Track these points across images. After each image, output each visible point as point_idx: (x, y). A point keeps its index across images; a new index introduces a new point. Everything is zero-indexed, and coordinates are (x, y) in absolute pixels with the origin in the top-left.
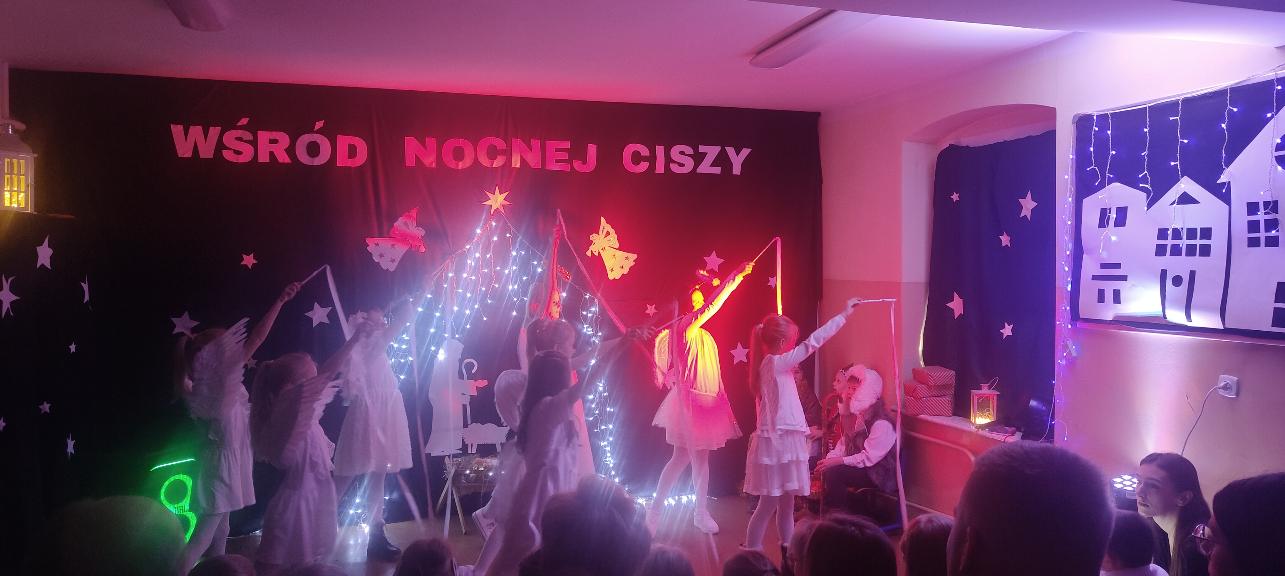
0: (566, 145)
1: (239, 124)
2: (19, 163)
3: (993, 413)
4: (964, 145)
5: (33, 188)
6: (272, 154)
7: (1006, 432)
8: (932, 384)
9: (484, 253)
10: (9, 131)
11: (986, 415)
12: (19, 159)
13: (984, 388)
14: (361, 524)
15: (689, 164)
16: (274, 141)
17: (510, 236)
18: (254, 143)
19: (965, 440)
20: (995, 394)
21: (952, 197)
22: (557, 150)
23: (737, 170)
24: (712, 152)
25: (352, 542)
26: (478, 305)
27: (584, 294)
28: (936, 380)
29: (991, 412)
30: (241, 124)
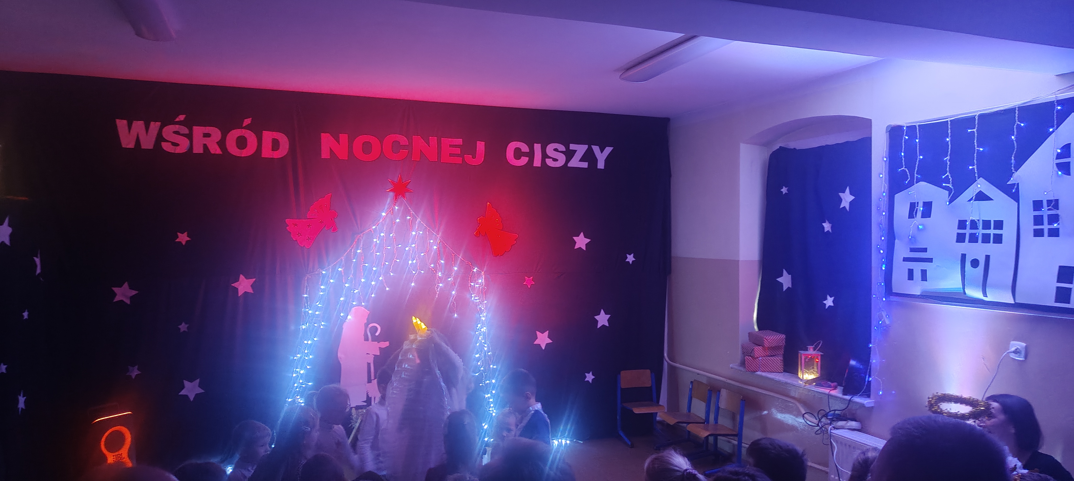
0: (459, 141)
1: (177, 120)
4: (792, 148)
6: (205, 146)
7: (829, 386)
8: (766, 345)
9: (388, 233)
11: (811, 372)
13: (810, 350)
15: (562, 159)
16: (207, 135)
17: (410, 219)
18: (190, 136)
19: (795, 393)
20: (819, 355)
21: (781, 190)
22: (451, 146)
23: (601, 165)
24: (581, 149)
26: (382, 277)
27: (473, 268)
28: (770, 342)
29: (816, 369)
30: (179, 120)
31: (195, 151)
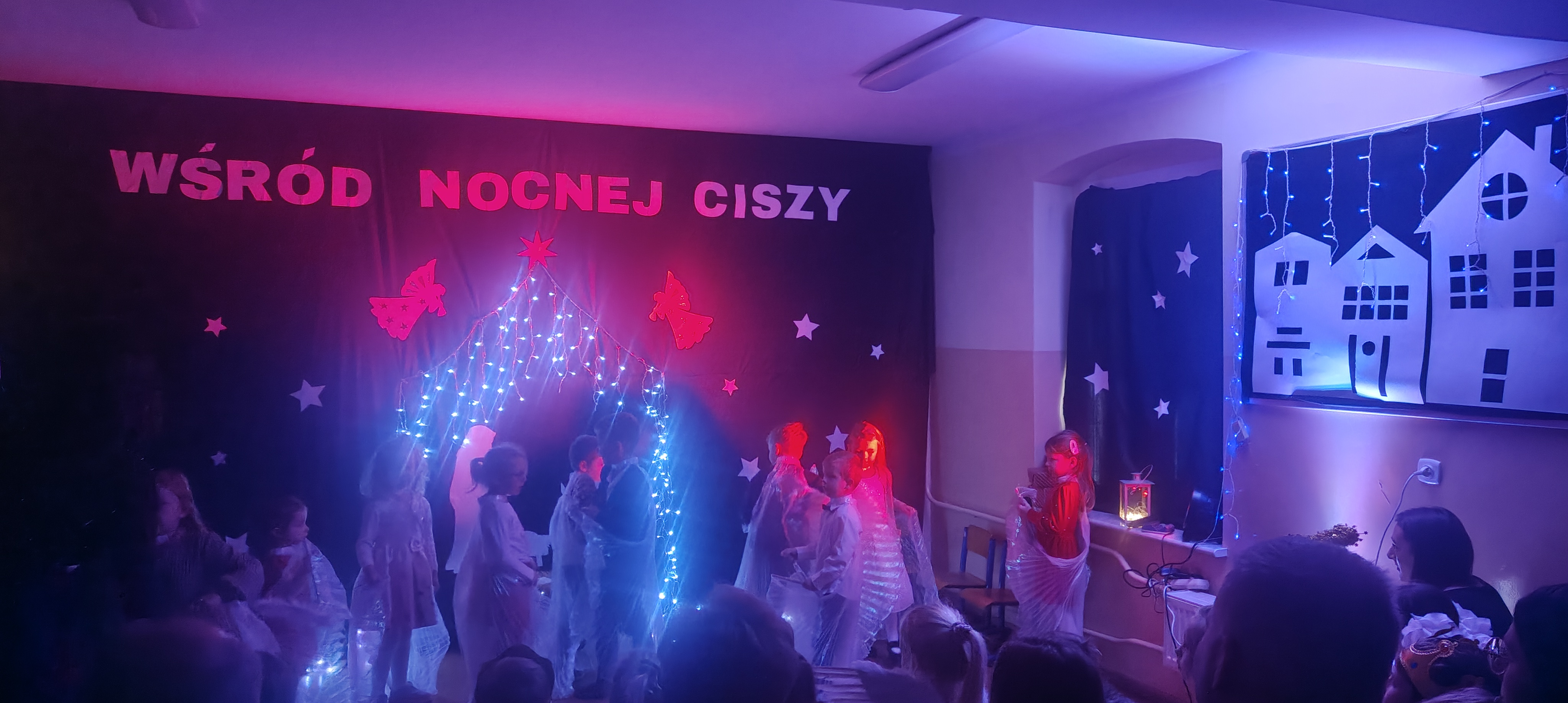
0: (625, 181)
1: (203, 150)
4: (1107, 188)
6: (246, 190)
7: (1163, 530)
9: (521, 317)
11: (1137, 510)
13: (1135, 478)
15: (775, 207)
16: (249, 173)
17: (554, 296)
18: (222, 175)
20: (1148, 485)
21: (1093, 249)
22: (612, 188)
23: (833, 215)
24: (803, 193)
26: (513, 382)
27: (648, 367)
29: (1144, 506)
30: (206, 151)
31: (231, 197)
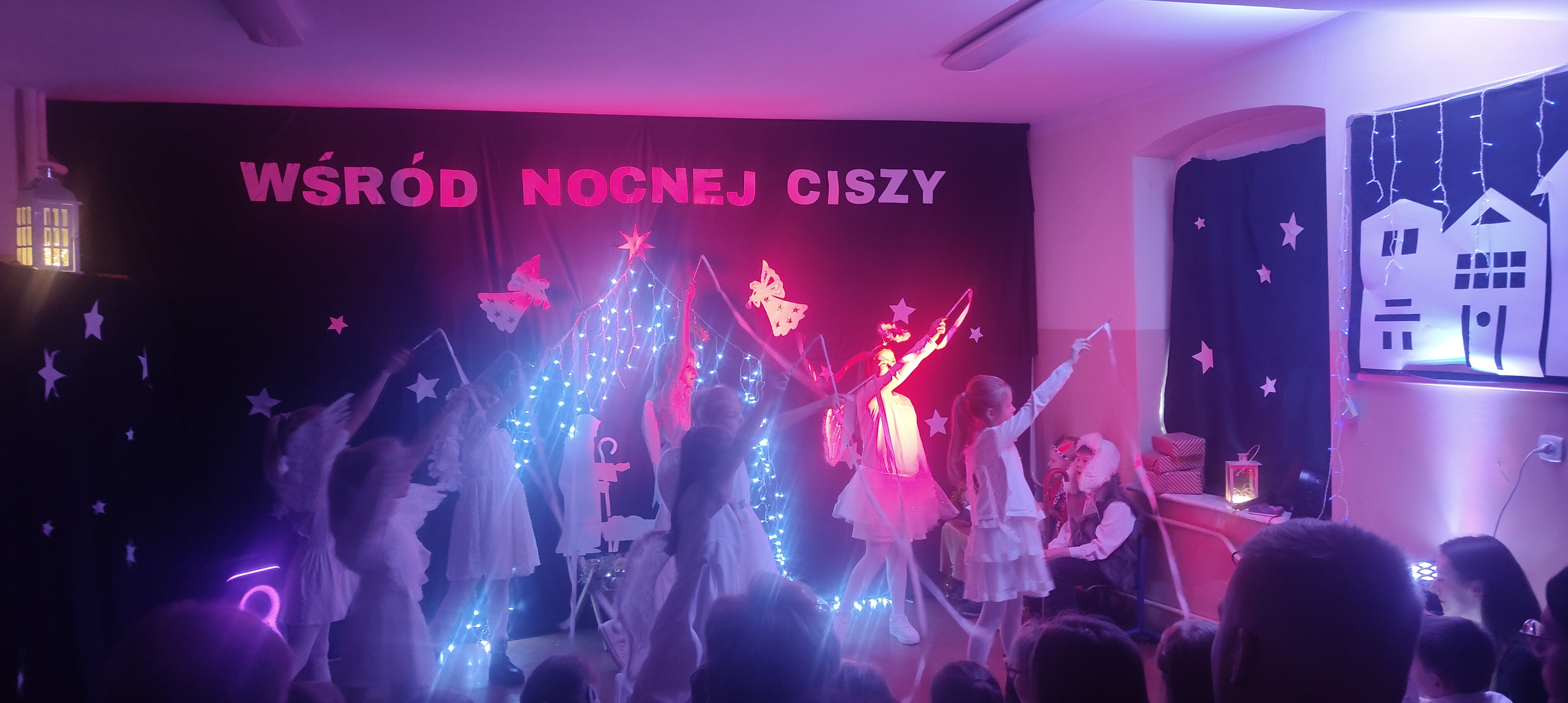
0: (718, 173)
1: (322, 159)
2: (60, 213)
3: (1253, 489)
4: (1210, 159)
5: (78, 242)
6: (362, 194)
7: (1271, 512)
8: (1176, 454)
9: (621, 309)
10: (47, 175)
11: (1244, 492)
12: (60, 208)
13: (1242, 459)
14: (481, 641)
15: (870, 192)
16: (364, 179)
17: (653, 287)
18: (340, 181)
19: (1220, 524)
20: (1254, 466)
21: (1196, 223)
22: (707, 180)
23: (928, 198)
24: (897, 176)
25: (470, 664)
26: (616, 372)
27: (745, 354)
28: (1181, 450)
29: (1252, 488)
30: (325, 159)
31: (349, 202)
